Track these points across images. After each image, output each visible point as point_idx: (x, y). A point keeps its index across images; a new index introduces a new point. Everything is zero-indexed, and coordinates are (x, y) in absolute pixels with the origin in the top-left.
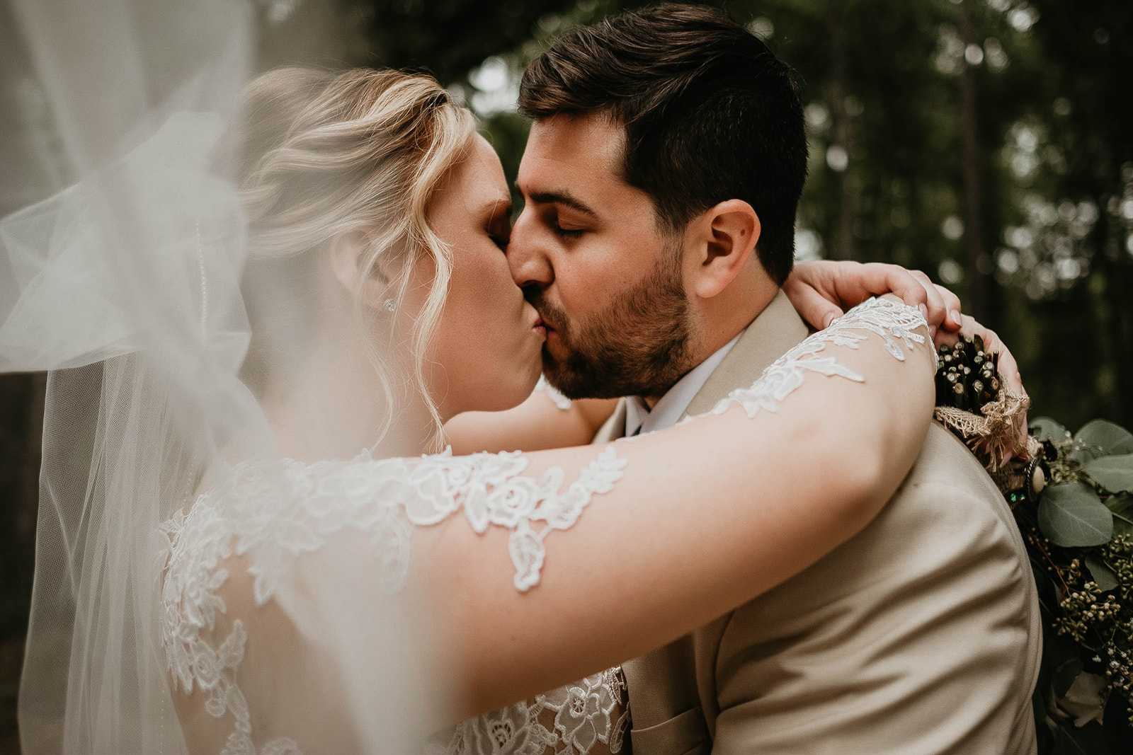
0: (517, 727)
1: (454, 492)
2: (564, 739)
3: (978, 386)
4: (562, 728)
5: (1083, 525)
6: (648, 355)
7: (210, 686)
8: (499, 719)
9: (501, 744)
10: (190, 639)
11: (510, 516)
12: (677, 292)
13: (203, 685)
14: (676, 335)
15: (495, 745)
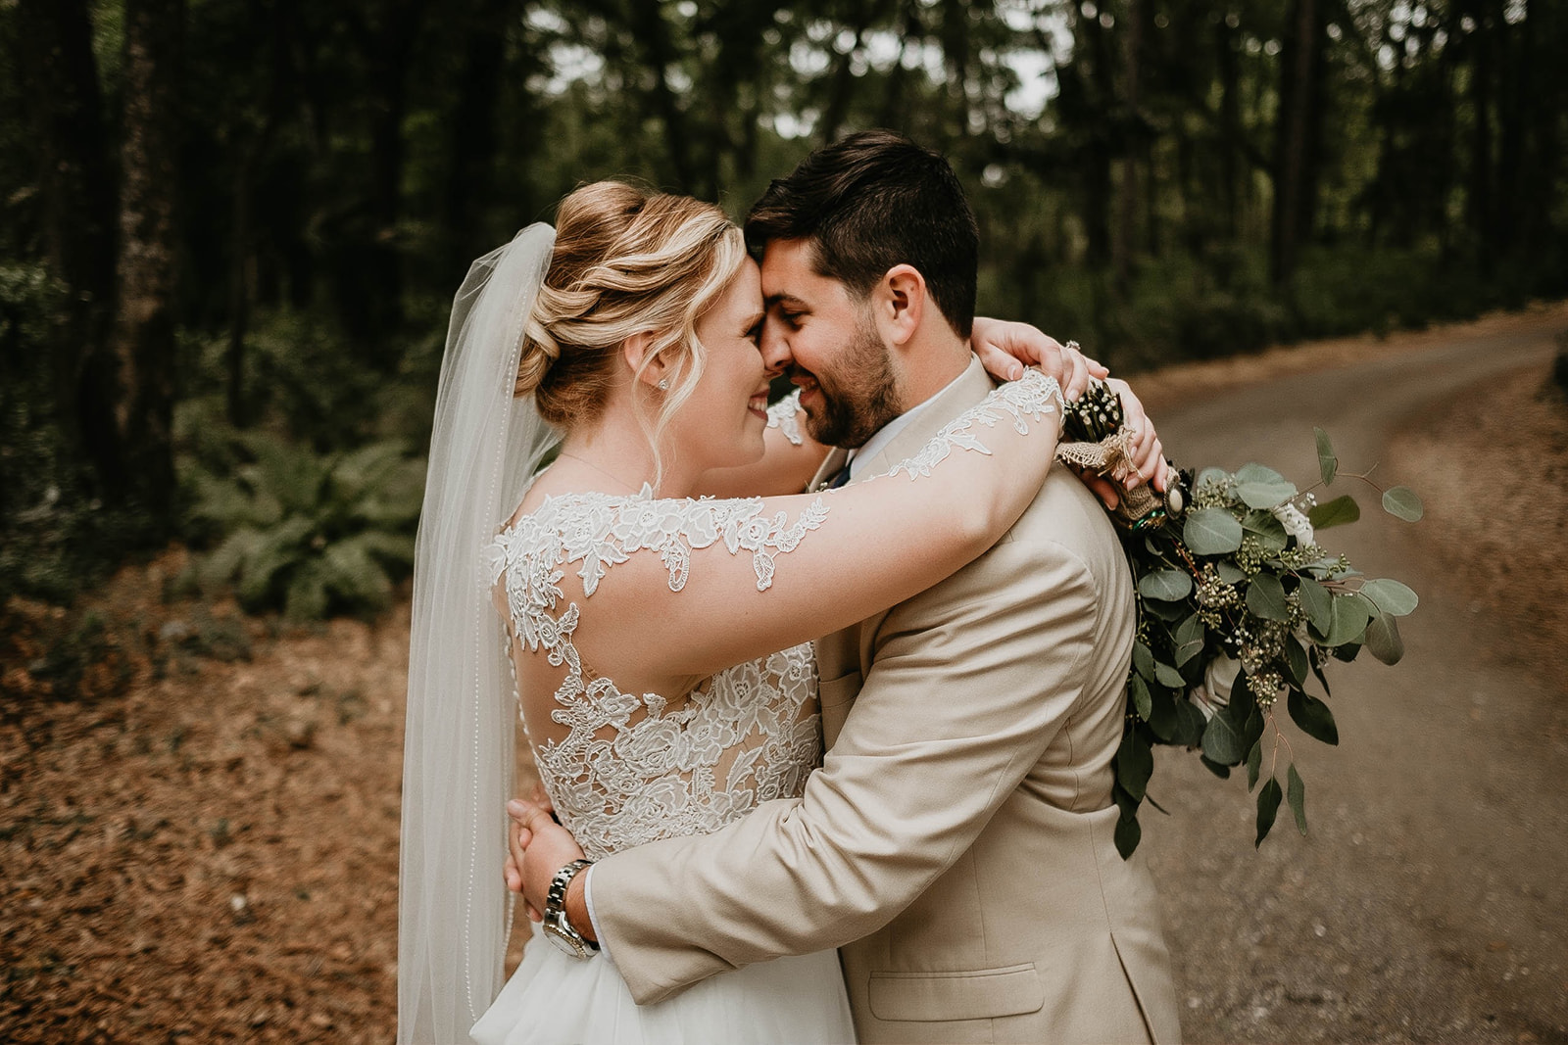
0: (753, 686)
1: (717, 527)
2: (785, 694)
3: (1103, 418)
4: (784, 687)
5: (1219, 538)
6: (870, 400)
7: (551, 645)
8: (740, 680)
9: (741, 696)
10: (537, 614)
11: (753, 543)
12: (877, 344)
13: (546, 645)
14: (886, 380)
15: (738, 697)
